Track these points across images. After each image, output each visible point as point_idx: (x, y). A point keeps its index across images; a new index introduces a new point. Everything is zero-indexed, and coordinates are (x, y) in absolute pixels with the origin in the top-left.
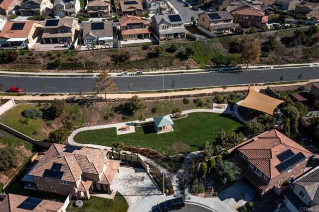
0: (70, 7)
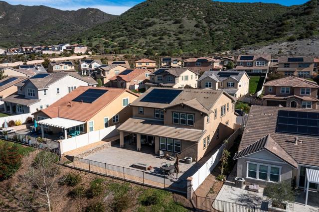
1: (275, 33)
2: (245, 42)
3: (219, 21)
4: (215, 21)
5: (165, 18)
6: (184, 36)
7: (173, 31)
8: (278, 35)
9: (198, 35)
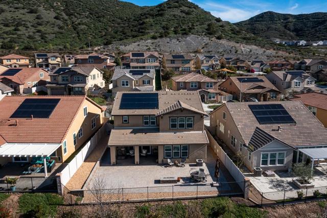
0: (144, 83)
1: (139, 30)
2: (114, 38)
3: (80, 14)
4: (76, 14)
5: (16, 5)
6: (45, 29)
7: (30, 22)
8: (142, 32)
9: (60, 28)
